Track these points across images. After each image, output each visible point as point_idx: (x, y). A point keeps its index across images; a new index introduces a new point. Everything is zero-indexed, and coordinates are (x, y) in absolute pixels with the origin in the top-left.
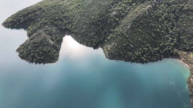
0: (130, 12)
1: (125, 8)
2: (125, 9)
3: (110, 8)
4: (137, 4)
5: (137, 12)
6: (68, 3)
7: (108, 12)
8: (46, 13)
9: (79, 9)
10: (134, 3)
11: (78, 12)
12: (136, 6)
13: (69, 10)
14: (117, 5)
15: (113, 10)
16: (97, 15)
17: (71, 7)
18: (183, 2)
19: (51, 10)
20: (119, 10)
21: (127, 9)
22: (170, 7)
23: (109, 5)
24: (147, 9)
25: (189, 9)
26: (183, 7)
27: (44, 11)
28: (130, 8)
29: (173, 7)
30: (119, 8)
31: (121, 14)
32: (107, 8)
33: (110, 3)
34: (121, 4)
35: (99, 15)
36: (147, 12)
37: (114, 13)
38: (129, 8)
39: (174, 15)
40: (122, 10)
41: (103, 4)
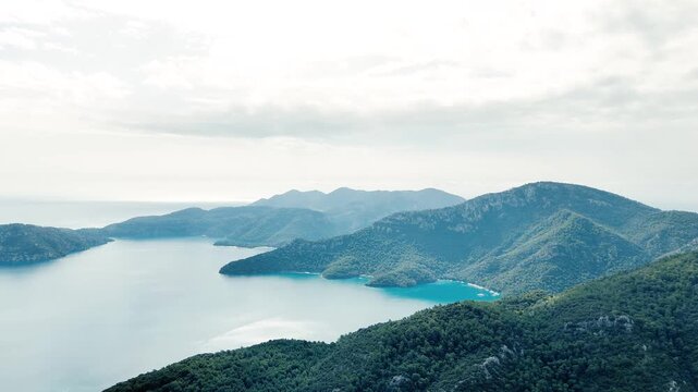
0: (442, 375)
1: (428, 366)
2: (426, 367)
3: (386, 366)
4: (458, 357)
5: (459, 373)
6: (265, 362)
7: (380, 375)
8: (199, 384)
9: (294, 376)
10: (449, 352)
11: (293, 383)
12: (456, 359)
13: (265, 378)
14: (405, 358)
15: (393, 370)
16: (348, 383)
17: (273, 372)
18: (581, 353)
19: (215, 375)
20: (410, 371)
21: (433, 367)
22: (551, 366)
23: (382, 359)
24: (487, 366)
25: (604, 370)
26: (586, 366)
27: (193, 378)
28: (441, 365)
29: (558, 366)
30: (411, 365)
31: (416, 379)
32: (377, 366)
33: (384, 355)
34: (414, 356)
35: (354, 383)
36: (486, 371)
37: (399, 378)
38: (437, 365)
39: (565, 385)
40: (418, 371)
41: (365, 357)
